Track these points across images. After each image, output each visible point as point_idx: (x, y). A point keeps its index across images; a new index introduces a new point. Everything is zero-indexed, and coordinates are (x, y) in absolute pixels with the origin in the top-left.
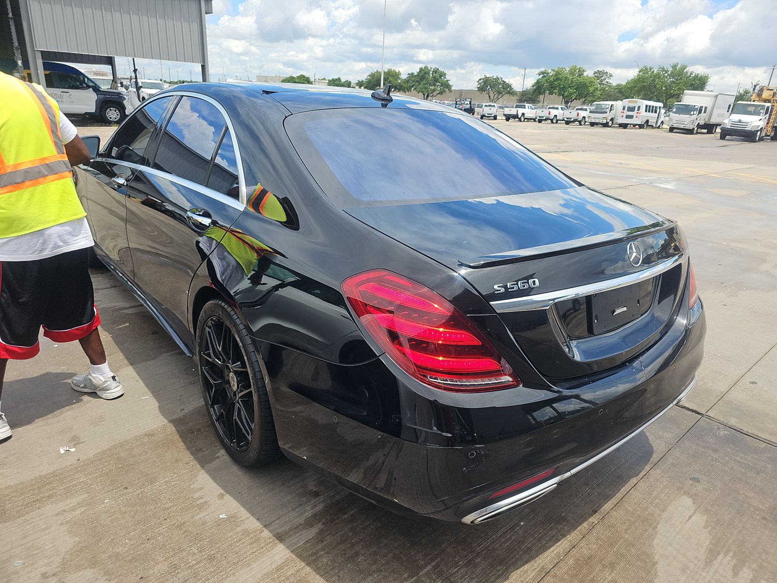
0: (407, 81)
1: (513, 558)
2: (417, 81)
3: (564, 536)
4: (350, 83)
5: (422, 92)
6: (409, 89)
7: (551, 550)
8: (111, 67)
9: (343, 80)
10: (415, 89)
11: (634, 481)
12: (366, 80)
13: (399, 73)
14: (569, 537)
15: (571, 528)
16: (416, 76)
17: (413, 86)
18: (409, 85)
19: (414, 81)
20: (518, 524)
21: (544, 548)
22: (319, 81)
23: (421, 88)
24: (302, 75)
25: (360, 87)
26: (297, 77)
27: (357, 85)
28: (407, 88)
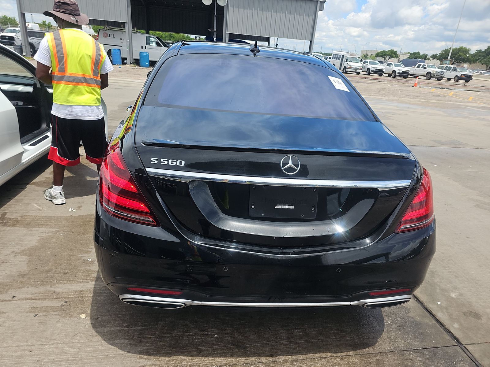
0: (474, 55)
1: (186, 349)
2: (483, 56)
3: (232, 356)
4: (427, 56)
5: (486, 64)
6: (475, 62)
7: (213, 359)
8: (267, 43)
9: (421, 54)
10: (480, 61)
11: (328, 354)
12: (440, 54)
13: (469, 50)
14: (234, 359)
15: (242, 355)
16: (483, 52)
17: (478, 59)
18: (475, 58)
19: (480, 56)
20: (214, 335)
21: (212, 355)
22: (405, 54)
23: (485, 61)
24: (391, 50)
25: (434, 59)
26: (388, 51)
27: (431, 57)
28: (473, 61)
